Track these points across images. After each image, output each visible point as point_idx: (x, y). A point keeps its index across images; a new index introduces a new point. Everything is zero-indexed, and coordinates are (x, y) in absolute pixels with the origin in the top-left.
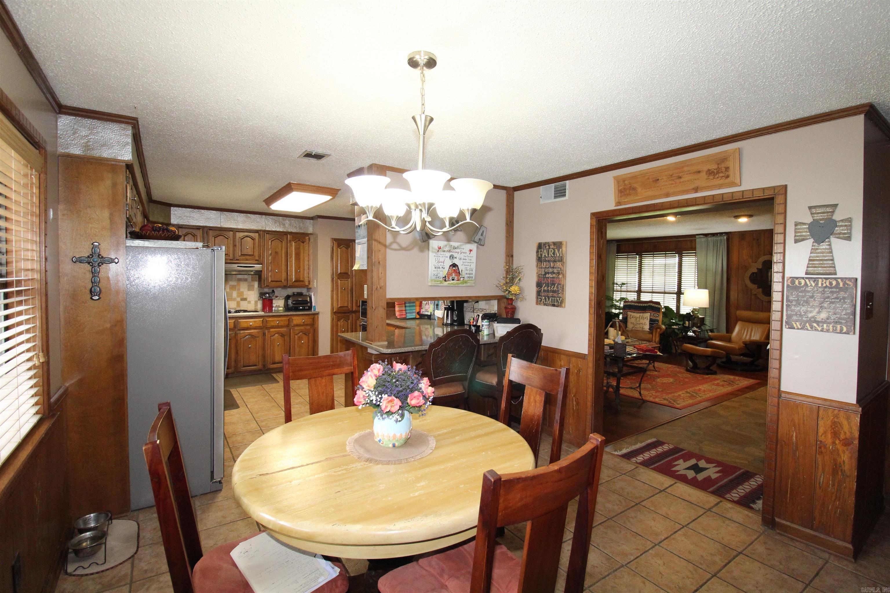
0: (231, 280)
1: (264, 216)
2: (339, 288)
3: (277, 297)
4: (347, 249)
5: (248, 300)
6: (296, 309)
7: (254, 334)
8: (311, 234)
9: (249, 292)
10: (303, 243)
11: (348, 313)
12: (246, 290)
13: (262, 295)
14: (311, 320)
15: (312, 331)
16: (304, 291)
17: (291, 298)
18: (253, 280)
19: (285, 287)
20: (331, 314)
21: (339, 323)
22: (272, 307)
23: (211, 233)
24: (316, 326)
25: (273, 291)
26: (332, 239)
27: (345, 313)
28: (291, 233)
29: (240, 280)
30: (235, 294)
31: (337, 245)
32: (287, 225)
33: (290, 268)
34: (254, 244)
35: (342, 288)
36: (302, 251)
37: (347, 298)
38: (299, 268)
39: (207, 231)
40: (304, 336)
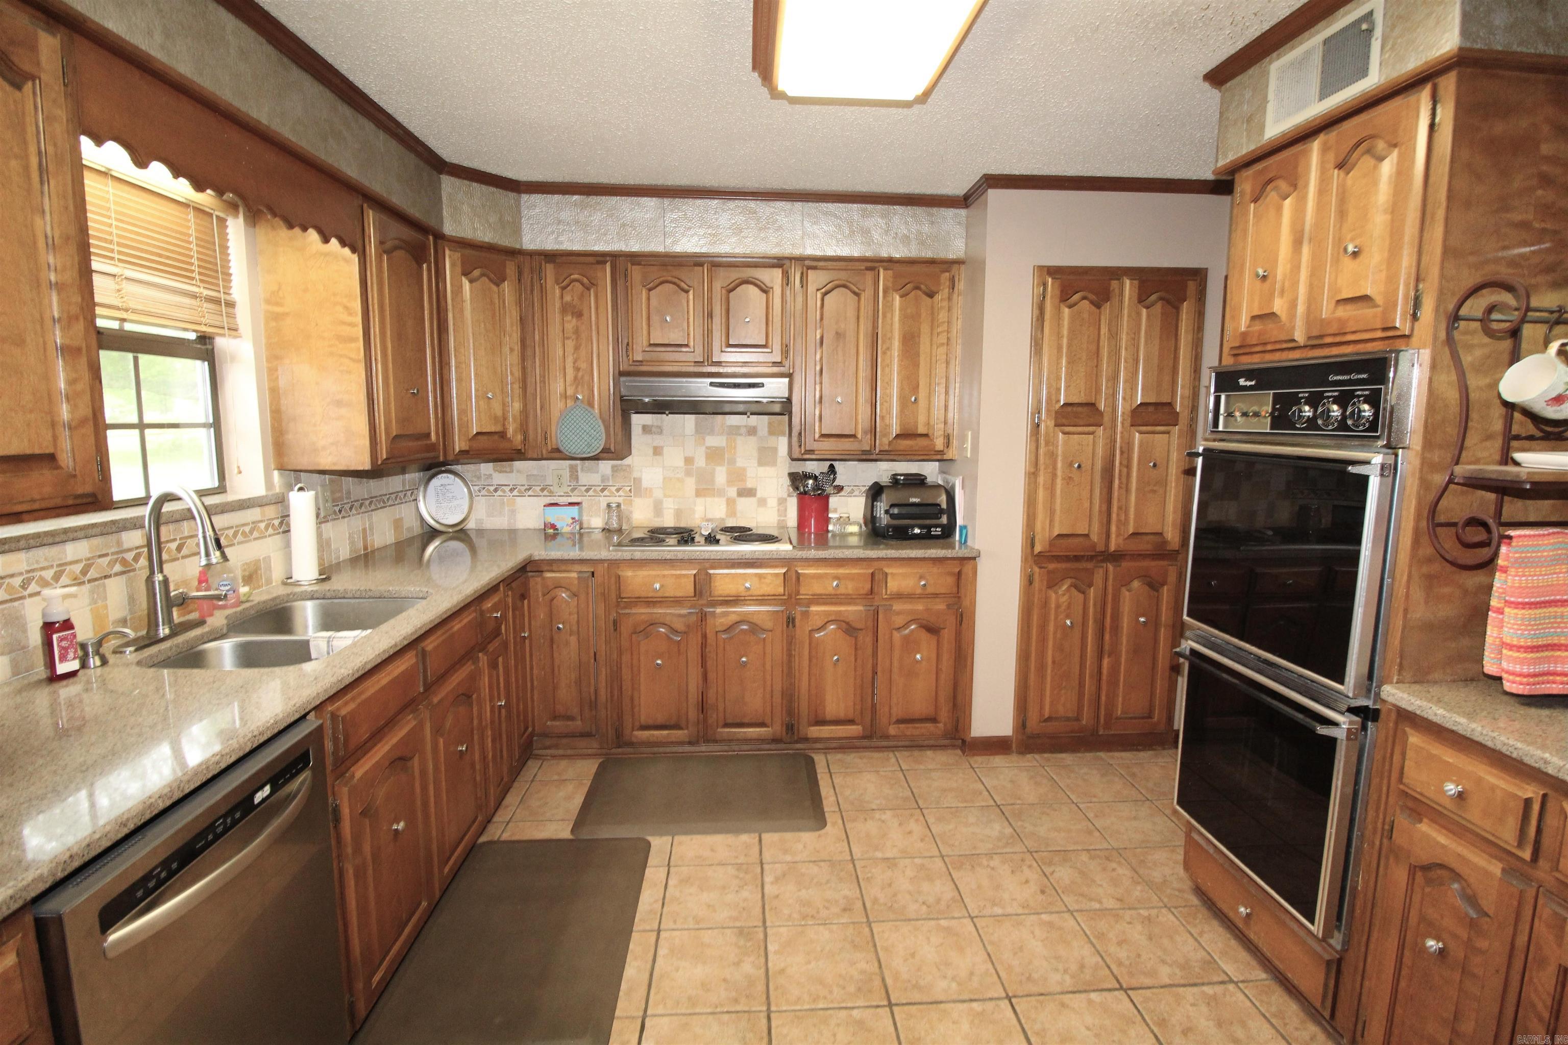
0: (712, 432)
1: (798, 205)
2: (1059, 465)
3: (840, 489)
4: (1098, 307)
5: (759, 495)
6: (900, 534)
7: (755, 619)
8: (959, 262)
9: (761, 469)
10: (931, 295)
11: (1091, 558)
12: (754, 462)
13: (796, 479)
14: (950, 580)
15: (951, 621)
16: (930, 470)
17: (884, 496)
18: (772, 432)
19: (866, 457)
20: (1025, 560)
21: (1053, 596)
22: (827, 520)
23: (636, 273)
24: (966, 602)
25: (832, 469)
26: (1041, 268)
27: (1077, 558)
28: (890, 261)
29: (734, 431)
30: (721, 475)
31: (1058, 292)
32: (876, 236)
33: (883, 388)
34: (767, 308)
35: (1071, 465)
36: (925, 328)
37: (1087, 505)
38: (915, 389)
39: (627, 270)
40: (924, 635)
